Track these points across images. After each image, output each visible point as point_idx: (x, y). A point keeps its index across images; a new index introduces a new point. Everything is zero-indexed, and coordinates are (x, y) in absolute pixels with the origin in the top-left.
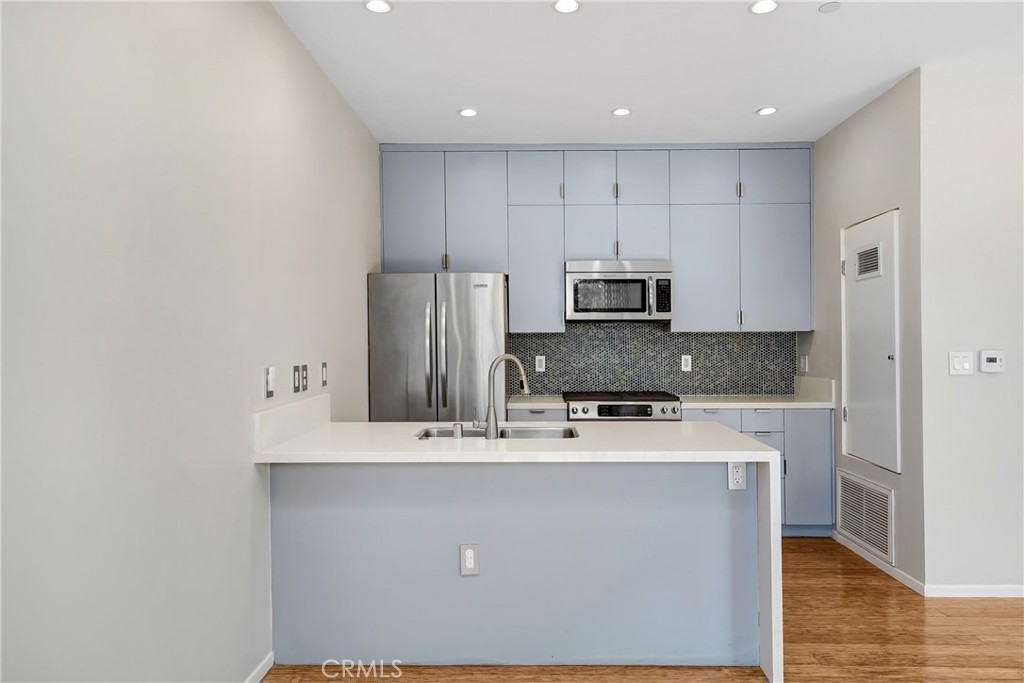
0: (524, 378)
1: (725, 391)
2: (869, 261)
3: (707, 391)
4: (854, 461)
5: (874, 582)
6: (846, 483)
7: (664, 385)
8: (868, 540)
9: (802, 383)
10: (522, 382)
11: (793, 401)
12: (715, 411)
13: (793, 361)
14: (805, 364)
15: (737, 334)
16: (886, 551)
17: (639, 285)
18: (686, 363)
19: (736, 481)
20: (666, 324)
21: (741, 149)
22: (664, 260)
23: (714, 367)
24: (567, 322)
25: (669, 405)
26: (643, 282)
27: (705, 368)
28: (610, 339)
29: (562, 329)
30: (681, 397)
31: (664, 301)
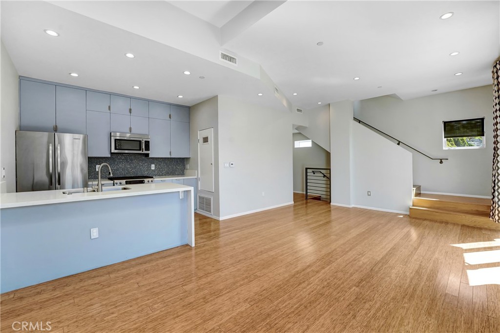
0: (110, 171)
1: (165, 175)
2: (206, 140)
3: (159, 175)
4: (202, 191)
5: (208, 220)
6: (200, 198)
7: (146, 174)
8: (206, 211)
9: (187, 172)
10: (110, 173)
11: (184, 176)
12: (164, 181)
13: (184, 165)
14: (188, 166)
15: (168, 158)
16: (210, 212)
17: (138, 142)
18: (153, 167)
19: (181, 196)
20: (147, 155)
21: (170, 105)
22: (146, 135)
23: (162, 168)
24: (112, 153)
25: (150, 180)
26: (140, 141)
27: (159, 168)
28: (127, 160)
29: (110, 156)
30: (154, 177)
31: (147, 148)
